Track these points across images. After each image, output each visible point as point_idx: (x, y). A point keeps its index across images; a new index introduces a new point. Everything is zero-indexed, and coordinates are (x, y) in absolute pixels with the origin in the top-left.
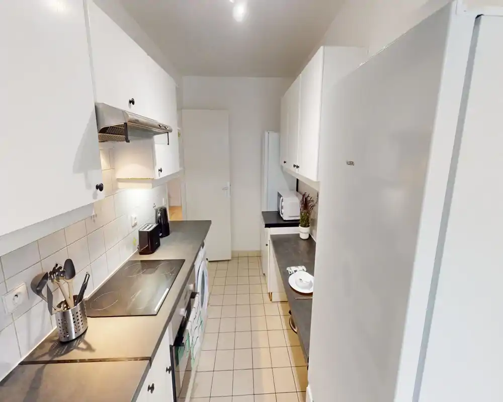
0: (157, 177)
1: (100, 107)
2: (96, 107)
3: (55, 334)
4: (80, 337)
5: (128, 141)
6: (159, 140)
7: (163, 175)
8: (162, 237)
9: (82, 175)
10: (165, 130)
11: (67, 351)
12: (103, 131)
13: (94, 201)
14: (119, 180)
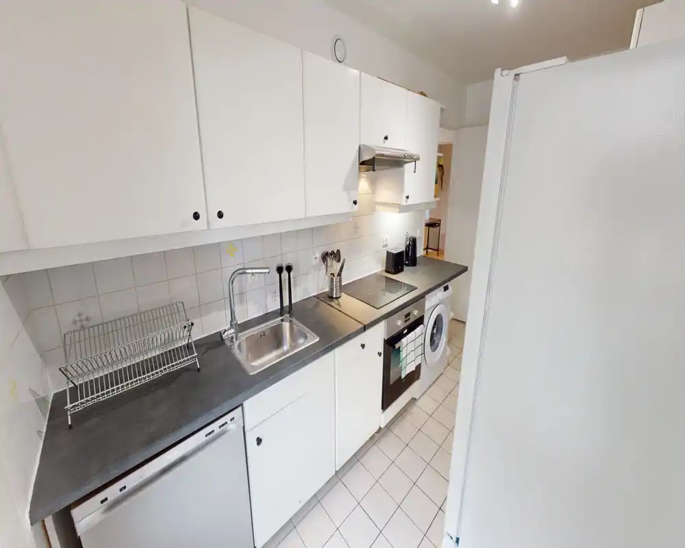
0: (404, 204)
1: (362, 147)
2: (360, 148)
3: (327, 292)
4: (337, 298)
5: (374, 170)
6: (409, 167)
7: (410, 202)
8: (407, 265)
9: (346, 193)
10: (414, 159)
11: (331, 301)
12: (363, 163)
13: (351, 211)
14: (376, 203)
